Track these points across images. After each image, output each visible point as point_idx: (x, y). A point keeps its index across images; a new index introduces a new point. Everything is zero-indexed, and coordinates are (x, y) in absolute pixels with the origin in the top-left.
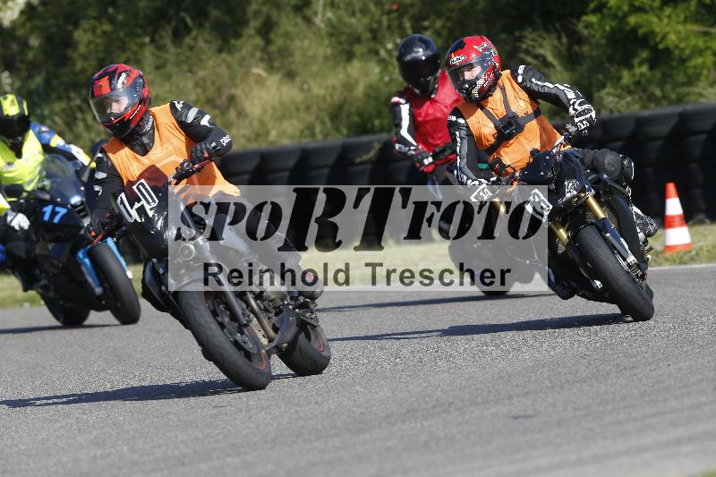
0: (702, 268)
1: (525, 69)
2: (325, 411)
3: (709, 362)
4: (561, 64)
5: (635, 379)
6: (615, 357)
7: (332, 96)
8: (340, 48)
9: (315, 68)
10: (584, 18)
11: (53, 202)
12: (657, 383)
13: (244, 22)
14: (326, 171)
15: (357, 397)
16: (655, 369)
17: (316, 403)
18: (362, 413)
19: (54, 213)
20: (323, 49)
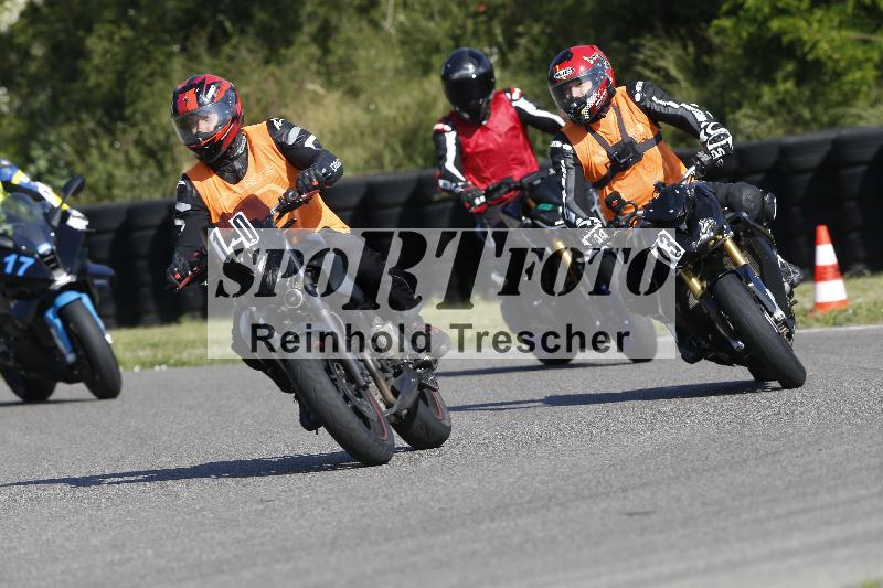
0: (861, 331)
1: (644, 85)
2: (396, 506)
3: (869, 446)
4: (686, 80)
5: (779, 467)
6: (754, 440)
7: (404, 117)
8: (415, 59)
9: (384, 83)
10: (716, 22)
11: (17, 250)
12: (805, 472)
13: (296, 27)
14: (397, 210)
15: (435, 489)
16: (802, 455)
17: (385, 496)
18: (441, 509)
19: (18, 264)
20: (394, 60)
